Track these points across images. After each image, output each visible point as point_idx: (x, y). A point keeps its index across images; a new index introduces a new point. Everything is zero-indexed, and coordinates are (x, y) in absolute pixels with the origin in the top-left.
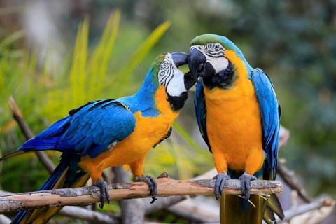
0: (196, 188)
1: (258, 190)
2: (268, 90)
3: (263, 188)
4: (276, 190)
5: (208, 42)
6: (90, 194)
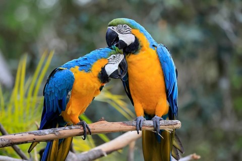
0: (124, 126)
1: (165, 127)
2: (167, 57)
3: (168, 125)
4: (177, 126)
5: (118, 24)
6: (55, 133)
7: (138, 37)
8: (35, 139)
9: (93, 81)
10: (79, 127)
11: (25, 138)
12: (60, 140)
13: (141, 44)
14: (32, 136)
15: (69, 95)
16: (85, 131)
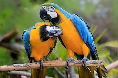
1: (94, 64)
3: (96, 63)
4: (101, 64)
5: (48, 5)
6: (27, 66)
7: (59, 14)
8: (14, 69)
14: (13, 68)
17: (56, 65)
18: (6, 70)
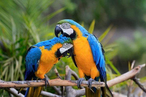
0: (70, 83)
1: (95, 85)
2: (94, 42)
3: (97, 85)
4: (102, 86)
6: (27, 84)
7: (75, 30)
8: (15, 86)
9: (51, 56)
10: (43, 81)
11: (9, 85)
12: (34, 87)
13: (77, 34)
14: (14, 84)
15: (38, 63)
16: (46, 84)
17: (57, 84)
18: (6, 86)
